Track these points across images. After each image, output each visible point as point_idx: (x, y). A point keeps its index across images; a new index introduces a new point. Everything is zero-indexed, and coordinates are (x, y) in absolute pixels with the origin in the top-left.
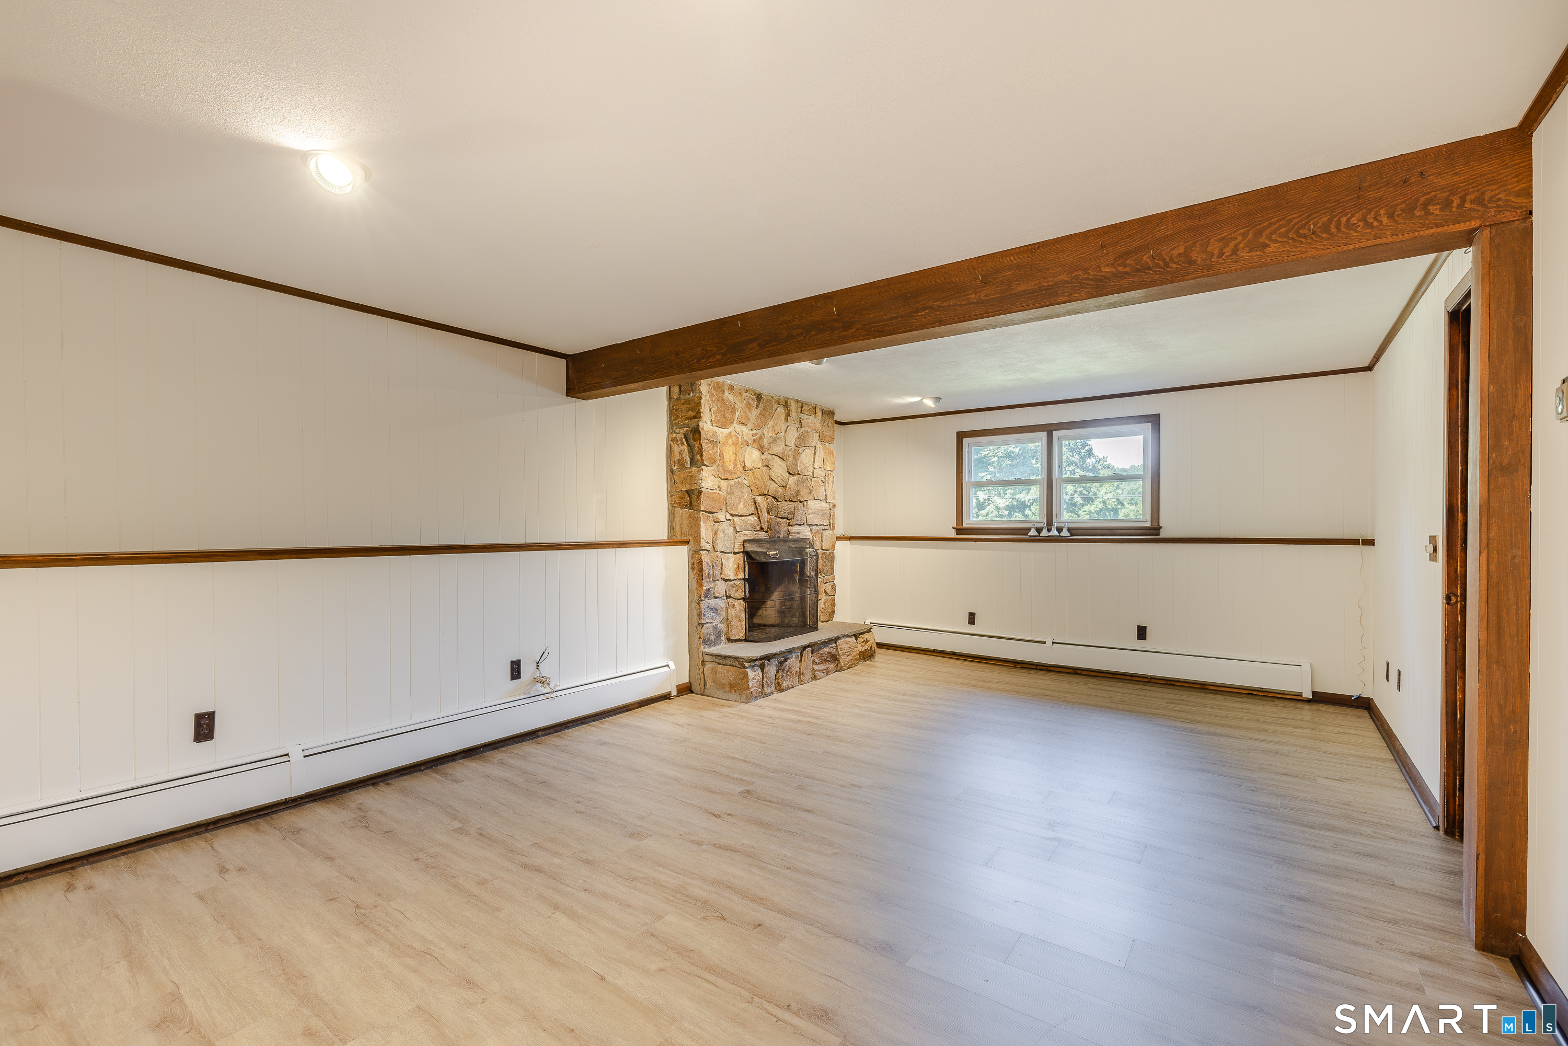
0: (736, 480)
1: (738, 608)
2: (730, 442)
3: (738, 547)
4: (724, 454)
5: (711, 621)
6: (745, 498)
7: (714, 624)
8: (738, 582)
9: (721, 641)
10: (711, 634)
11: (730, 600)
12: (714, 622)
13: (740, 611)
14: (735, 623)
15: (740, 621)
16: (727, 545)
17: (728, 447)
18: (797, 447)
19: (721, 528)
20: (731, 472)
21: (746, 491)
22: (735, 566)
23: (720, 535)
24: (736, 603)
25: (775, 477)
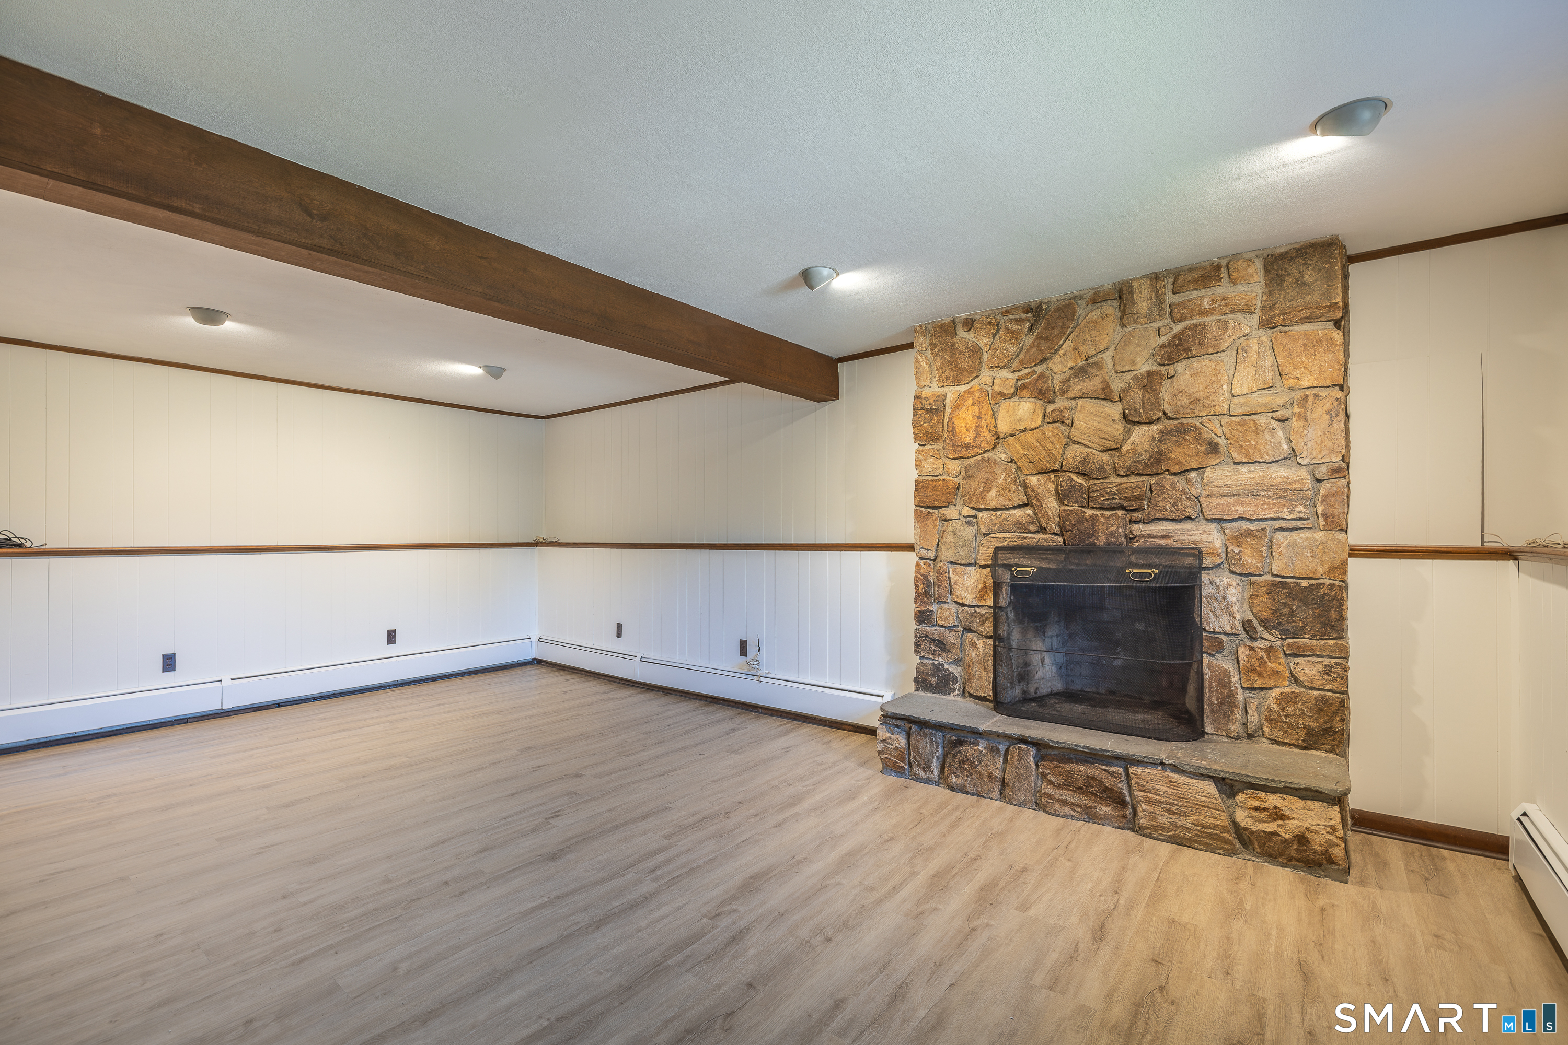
0: (979, 457)
1: (981, 650)
2: (969, 402)
3: (985, 556)
4: (956, 422)
5: (931, 656)
6: (1001, 480)
7: (936, 662)
8: (983, 611)
9: (954, 690)
10: (928, 674)
11: (970, 635)
12: (937, 659)
13: (985, 654)
14: (976, 670)
15: (986, 670)
16: (961, 553)
17: (964, 409)
18: (1160, 365)
19: (950, 528)
20: (968, 447)
21: (1000, 471)
22: (980, 586)
23: (949, 538)
24: (980, 643)
25: (1085, 437)
